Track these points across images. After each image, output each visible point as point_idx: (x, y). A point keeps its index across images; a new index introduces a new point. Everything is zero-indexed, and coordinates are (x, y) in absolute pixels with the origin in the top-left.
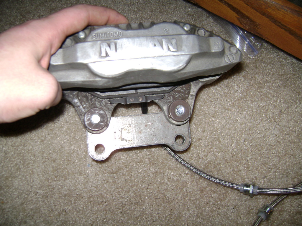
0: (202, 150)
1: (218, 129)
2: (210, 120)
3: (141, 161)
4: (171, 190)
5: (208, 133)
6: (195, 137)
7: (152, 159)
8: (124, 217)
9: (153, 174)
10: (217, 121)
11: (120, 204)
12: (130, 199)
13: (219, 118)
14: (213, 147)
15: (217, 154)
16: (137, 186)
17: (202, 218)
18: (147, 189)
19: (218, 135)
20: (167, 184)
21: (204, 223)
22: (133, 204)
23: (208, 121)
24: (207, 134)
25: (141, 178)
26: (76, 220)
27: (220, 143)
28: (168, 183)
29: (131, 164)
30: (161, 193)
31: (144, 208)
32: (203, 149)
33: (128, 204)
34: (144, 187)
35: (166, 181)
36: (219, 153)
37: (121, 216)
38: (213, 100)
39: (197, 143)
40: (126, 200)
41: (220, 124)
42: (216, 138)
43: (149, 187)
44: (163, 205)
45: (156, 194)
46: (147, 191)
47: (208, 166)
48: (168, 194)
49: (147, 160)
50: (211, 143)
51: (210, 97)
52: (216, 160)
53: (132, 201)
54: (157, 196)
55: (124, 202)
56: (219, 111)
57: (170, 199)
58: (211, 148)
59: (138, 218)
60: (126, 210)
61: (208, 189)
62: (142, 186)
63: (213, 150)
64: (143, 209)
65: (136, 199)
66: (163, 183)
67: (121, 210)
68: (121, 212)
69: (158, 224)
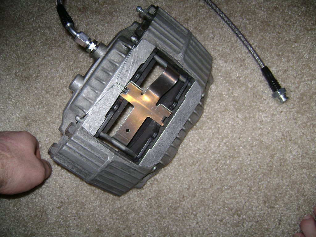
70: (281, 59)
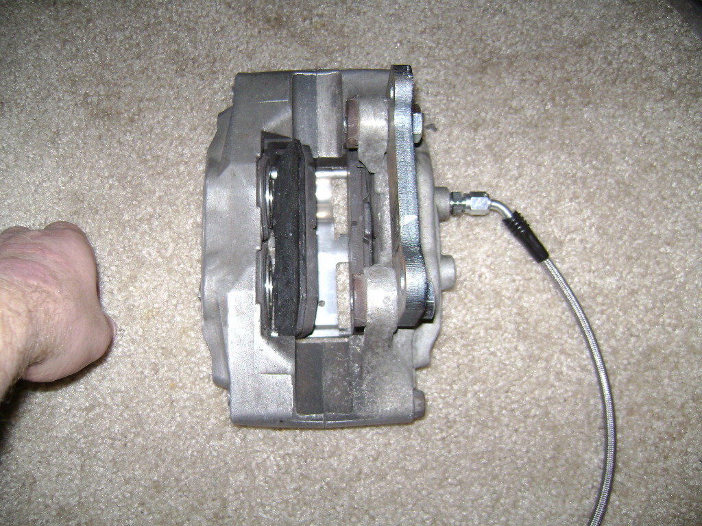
0: (637, 316)
1: (678, 273)
2: (662, 250)
3: (498, 327)
4: (561, 401)
5: (655, 280)
6: (624, 285)
7: (525, 326)
8: (450, 452)
9: (523, 359)
10: (677, 255)
11: (443, 418)
12: (467, 410)
13: (683, 249)
14: (663, 313)
15: (670, 329)
16: (484, 382)
17: (626, 474)
18: (507, 392)
19: (677, 287)
20: (553, 386)
21: (629, 485)
22: (474, 423)
23: (656, 252)
24: (652, 282)
25: (496, 364)
26: (337, 444)
27: (679, 306)
28: (557, 384)
29: (473, 331)
30: (539, 406)
31: (497, 435)
32: (641, 316)
33: (460, 422)
34: (500, 388)
35: (552, 378)
36: (674, 330)
37: (443, 448)
38: (670, 206)
39: (629, 299)
40: (456, 413)
41: (683, 261)
42: (671, 293)
43: (512, 388)
44: (541, 433)
45: (528, 407)
46: (507, 397)
47: (649, 355)
48: (554, 410)
49: (511, 327)
50: (658, 305)
51: (664, 199)
52: (668, 343)
53: (472, 415)
54: (529, 410)
55: (451, 417)
56: (682, 232)
57: (559, 421)
58: (660, 316)
59: (483, 457)
60: (456, 434)
61: (645, 408)
62: (496, 383)
63: (664, 322)
64: (495, 437)
65: (481, 411)
66: (546, 382)
67: (444, 434)
68: (443, 439)
69: (526, 476)
70: (633, 267)
